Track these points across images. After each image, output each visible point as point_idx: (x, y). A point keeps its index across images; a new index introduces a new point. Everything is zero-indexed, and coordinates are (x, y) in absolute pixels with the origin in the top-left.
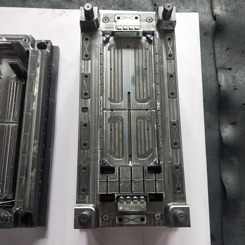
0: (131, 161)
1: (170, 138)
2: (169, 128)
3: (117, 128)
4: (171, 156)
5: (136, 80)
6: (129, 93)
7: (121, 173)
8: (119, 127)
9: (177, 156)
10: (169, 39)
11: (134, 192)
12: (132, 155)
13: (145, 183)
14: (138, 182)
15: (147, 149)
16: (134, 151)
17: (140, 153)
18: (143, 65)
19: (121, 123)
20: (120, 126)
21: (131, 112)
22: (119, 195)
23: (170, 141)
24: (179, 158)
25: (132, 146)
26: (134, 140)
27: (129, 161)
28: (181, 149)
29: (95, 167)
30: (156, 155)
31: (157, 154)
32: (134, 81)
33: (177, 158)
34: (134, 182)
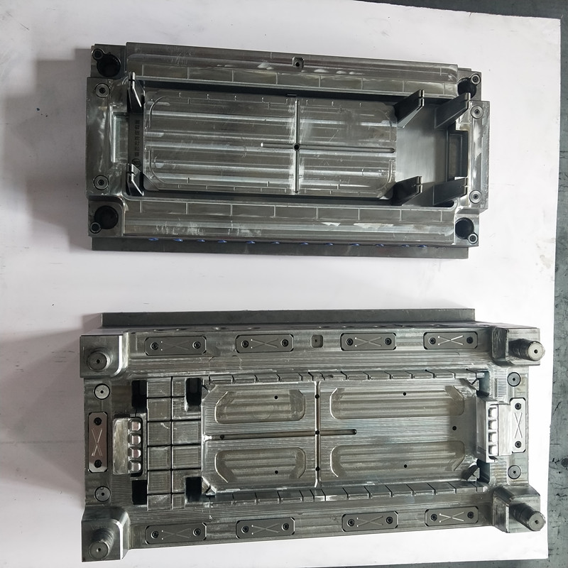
0: (212, 440)
1: (259, 517)
2: (279, 516)
3: (280, 408)
4: (223, 520)
5: (382, 445)
6: (354, 432)
7: (186, 423)
8: (282, 412)
9: (221, 532)
10: (471, 515)
11: (150, 452)
12: (223, 442)
13: (166, 472)
14: (168, 460)
15: (235, 471)
16: (231, 444)
17: (228, 456)
18: (414, 460)
19: (290, 416)
20: (284, 416)
21: (312, 438)
22: (145, 421)
23: (253, 518)
24: (218, 535)
25: (243, 441)
26: (254, 443)
27: (213, 436)
28: (236, 540)
29: (202, 367)
30: (224, 490)
31: (225, 492)
32: (380, 442)
33: (217, 532)
34: (168, 451)
